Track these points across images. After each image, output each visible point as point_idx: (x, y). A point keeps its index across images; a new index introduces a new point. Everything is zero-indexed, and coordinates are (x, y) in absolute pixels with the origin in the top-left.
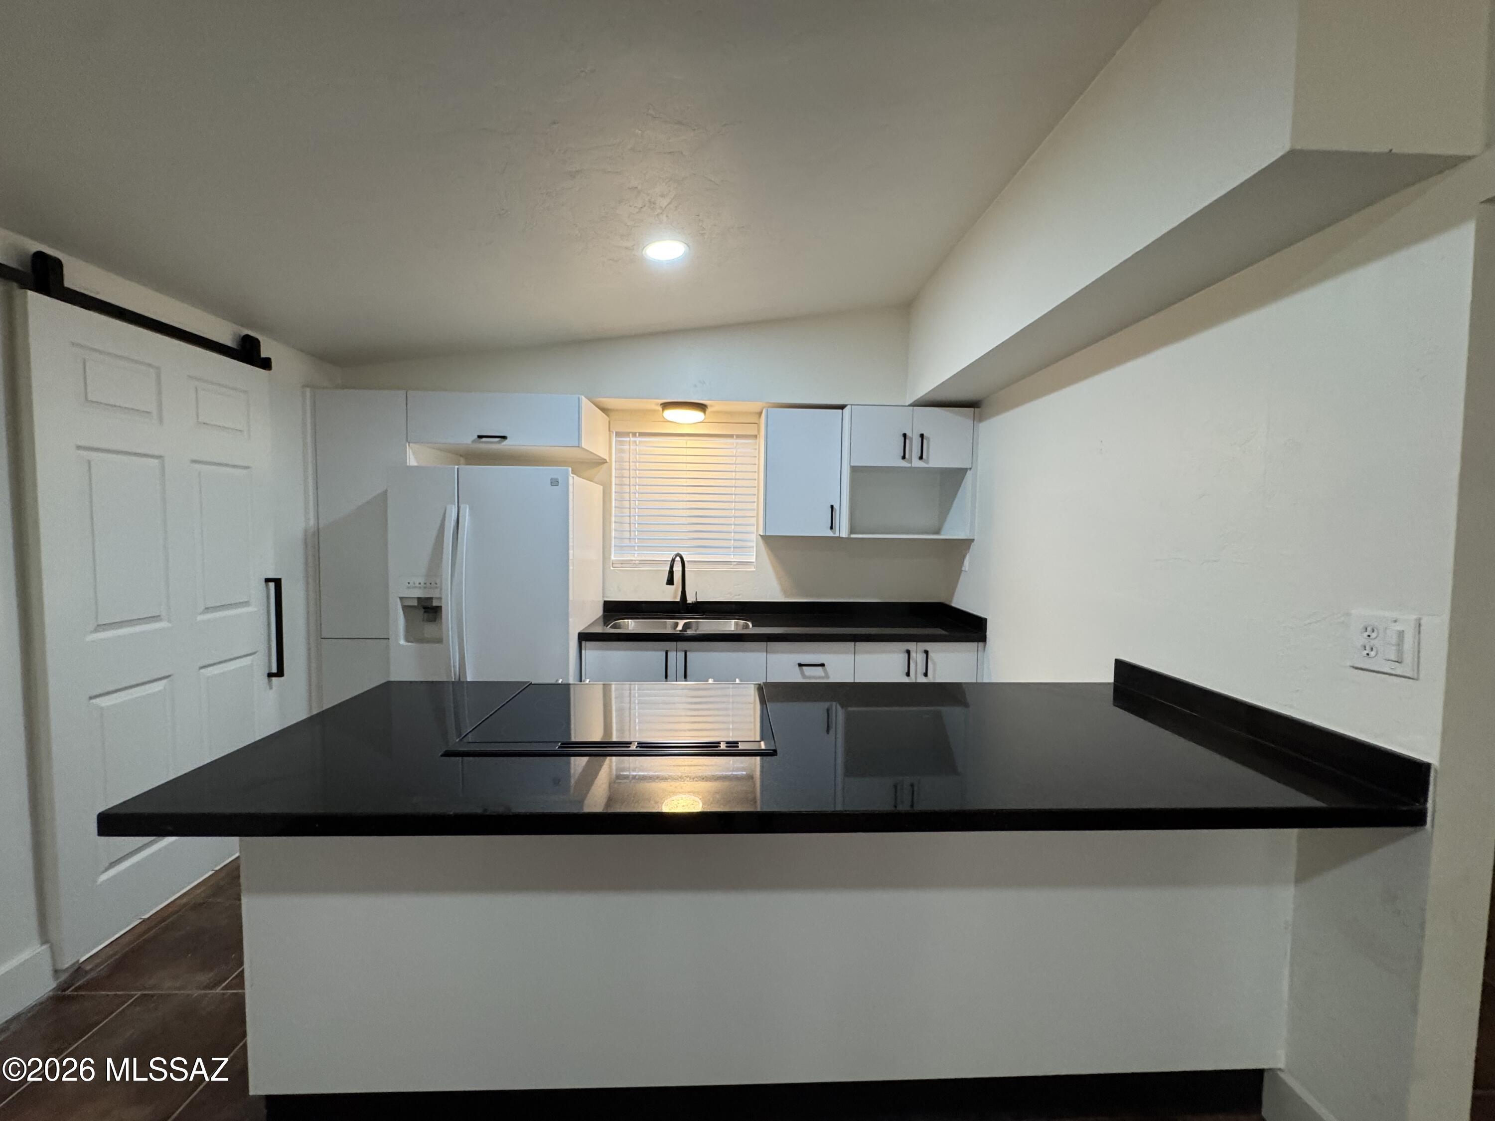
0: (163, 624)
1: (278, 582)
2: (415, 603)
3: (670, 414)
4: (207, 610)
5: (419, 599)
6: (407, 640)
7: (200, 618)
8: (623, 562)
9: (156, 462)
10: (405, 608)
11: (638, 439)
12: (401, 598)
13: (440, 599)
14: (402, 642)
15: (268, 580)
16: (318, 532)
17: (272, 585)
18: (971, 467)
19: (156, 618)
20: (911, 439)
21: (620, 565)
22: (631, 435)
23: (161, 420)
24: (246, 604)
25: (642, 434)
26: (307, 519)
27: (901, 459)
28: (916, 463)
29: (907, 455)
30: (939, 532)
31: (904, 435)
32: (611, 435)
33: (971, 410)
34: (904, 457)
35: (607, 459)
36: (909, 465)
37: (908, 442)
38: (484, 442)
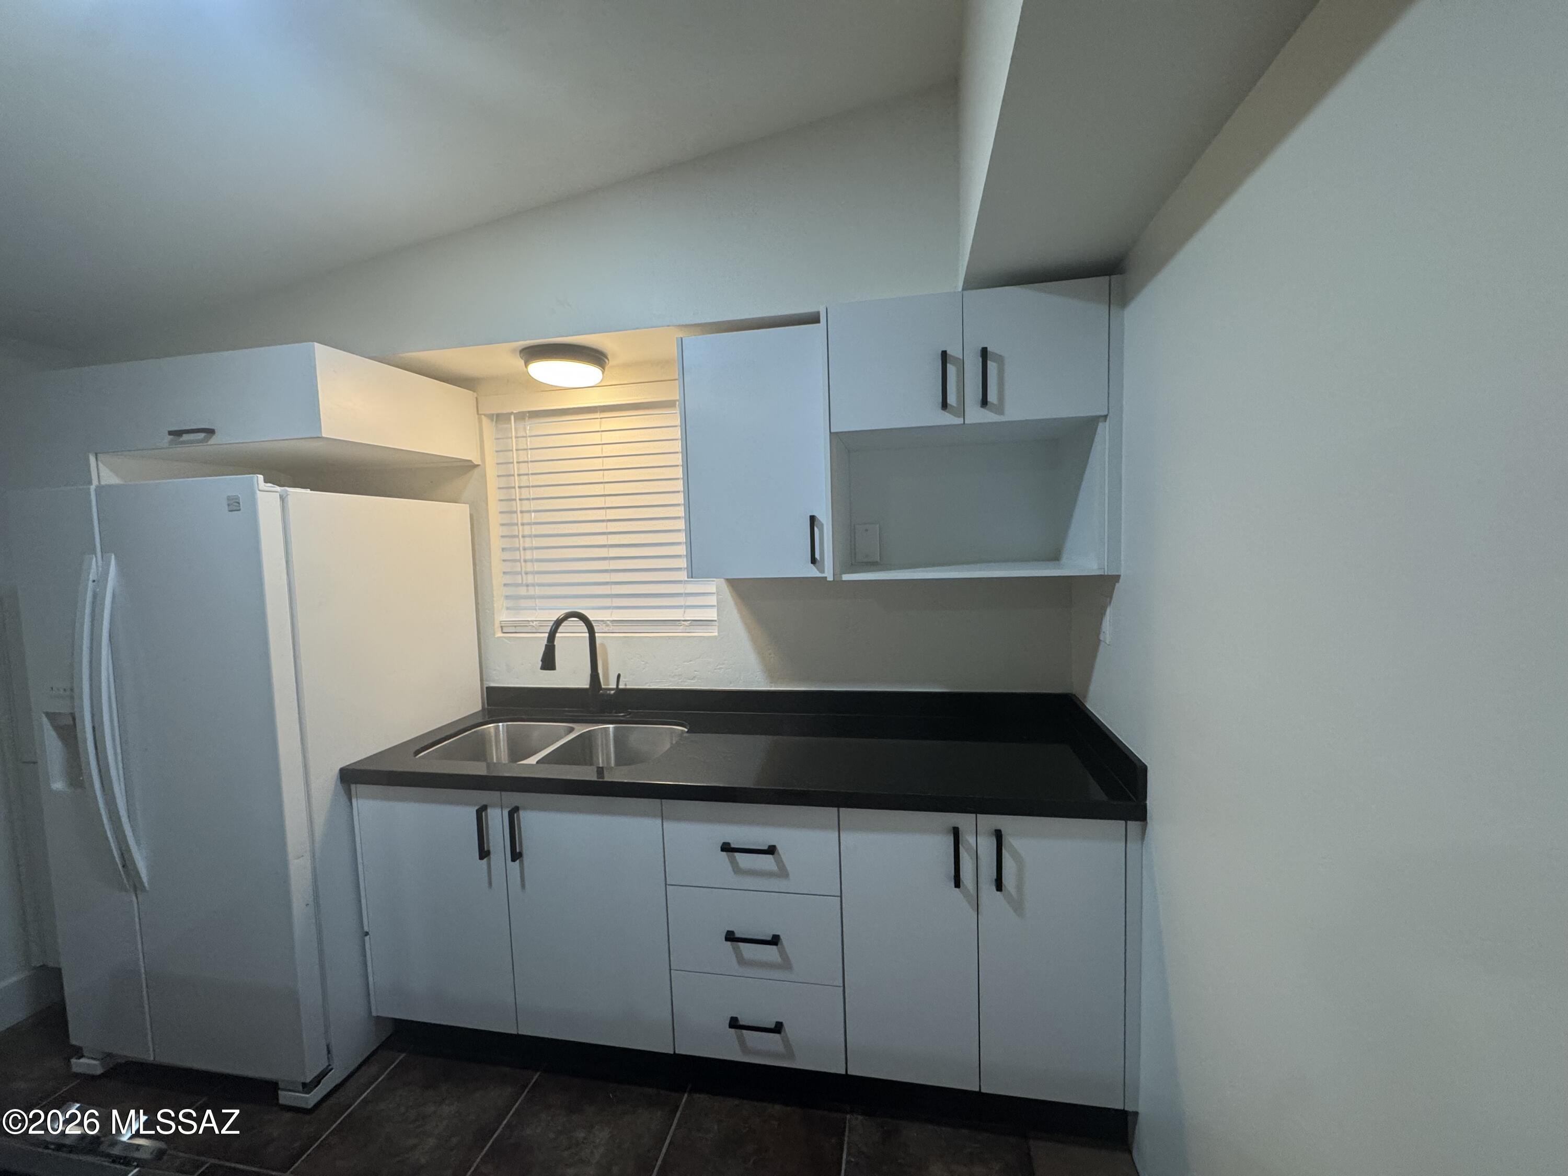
8: (517, 627)
12: (48, 715)
18: (1106, 413)
20: (961, 365)
21: (512, 633)
22: (511, 419)
25: (530, 415)
27: (941, 412)
28: (975, 415)
29: (952, 399)
30: (1055, 556)
31: (944, 354)
32: (484, 419)
33: (1104, 280)
34: (945, 405)
35: (476, 463)
36: (959, 421)
37: (951, 370)
38: (185, 442)
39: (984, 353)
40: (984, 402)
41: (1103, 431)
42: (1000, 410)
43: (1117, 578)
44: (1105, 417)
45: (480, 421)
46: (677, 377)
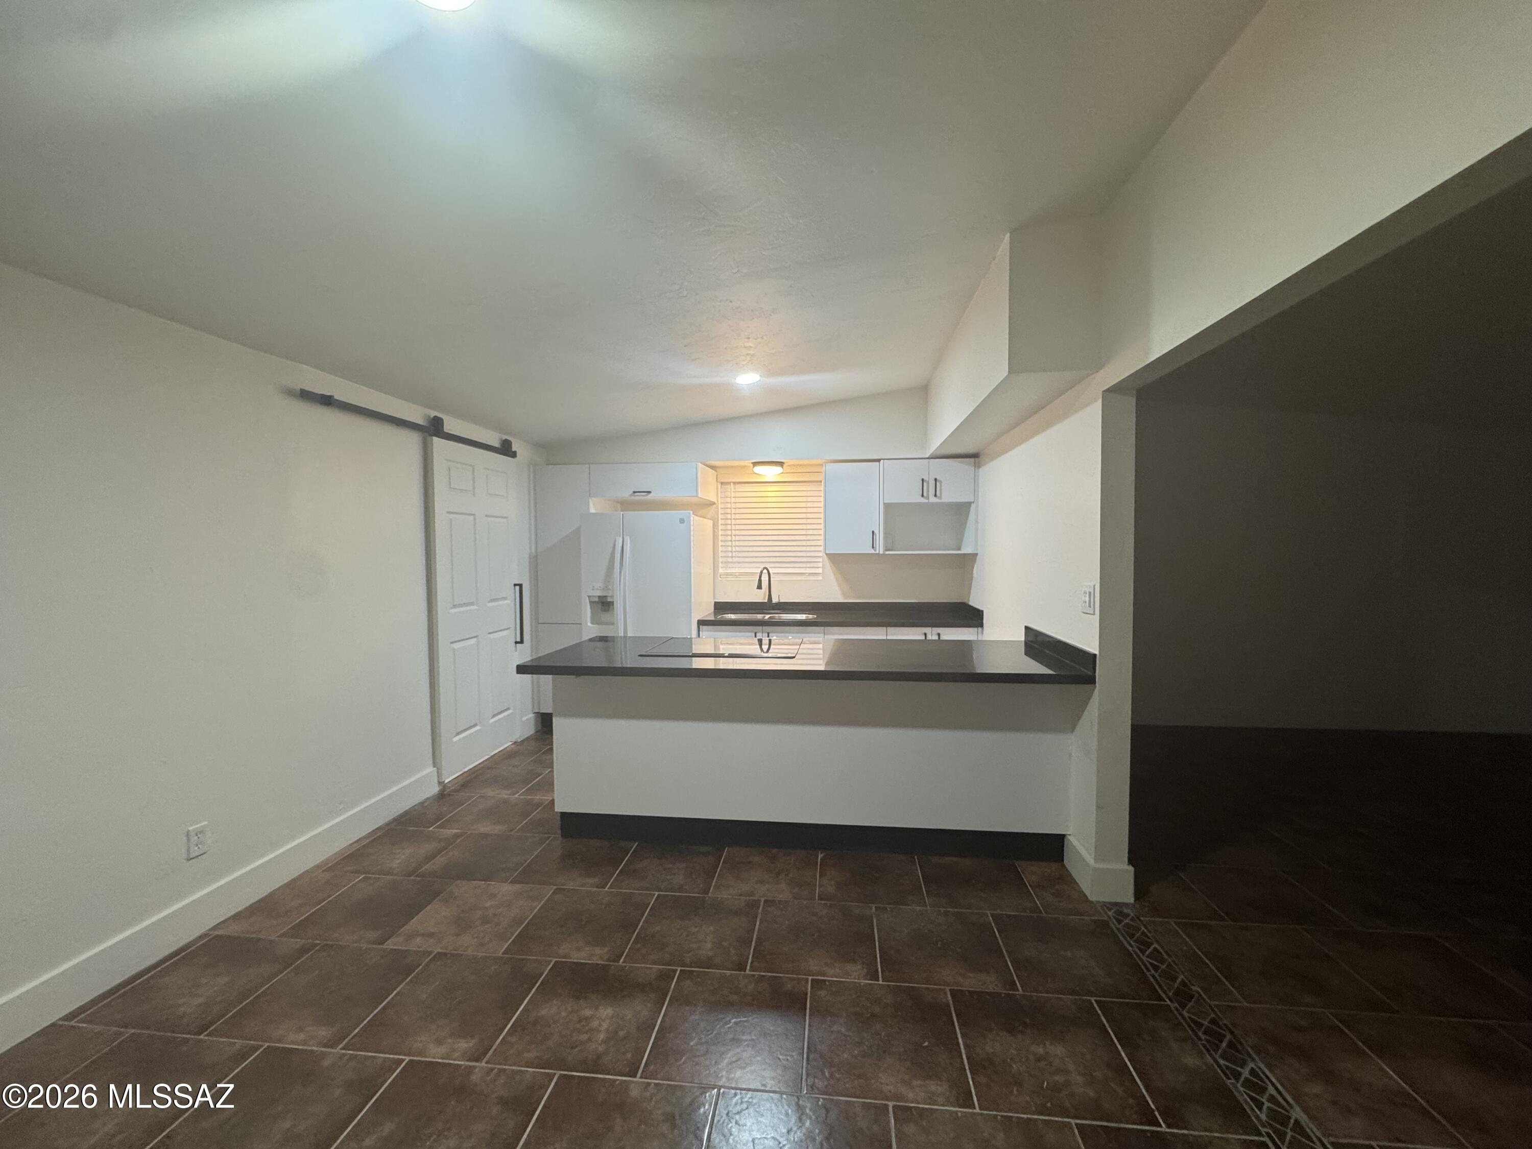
0: (476, 607)
1: (521, 586)
2: (597, 600)
3: (757, 469)
4: (491, 600)
5: (599, 597)
6: (592, 623)
7: (488, 605)
8: (727, 574)
9: (472, 517)
10: (591, 602)
11: (738, 487)
12: (589, 597)
13: (612, 596)
14: (589, 624)
15: (515, 585)
16: (536, 556)
17: (517, 588)
19: (474, 604)
20: (928, 483)
21: (725, 576)
22: (732, 484)
23: (474, 493)
24: (504, 599)
25: (740, 483)
26: (530, 548)
27: (921, 497)
28: (933, 499)
29: (925, 494)
30: (959, 549)
31: (923, 480)
32: (719, 484)
33: (972, 460)
34: (923, 496)
35: (715, 503)
36: (927, 501)
37: (925, 484)
38: (637, 496)
39: (936, 480)
40: (935, 495)
41: (973, 506)
42: (940, 498)
43: (977, 554)
44: (973, 502)
45: (717, 485)
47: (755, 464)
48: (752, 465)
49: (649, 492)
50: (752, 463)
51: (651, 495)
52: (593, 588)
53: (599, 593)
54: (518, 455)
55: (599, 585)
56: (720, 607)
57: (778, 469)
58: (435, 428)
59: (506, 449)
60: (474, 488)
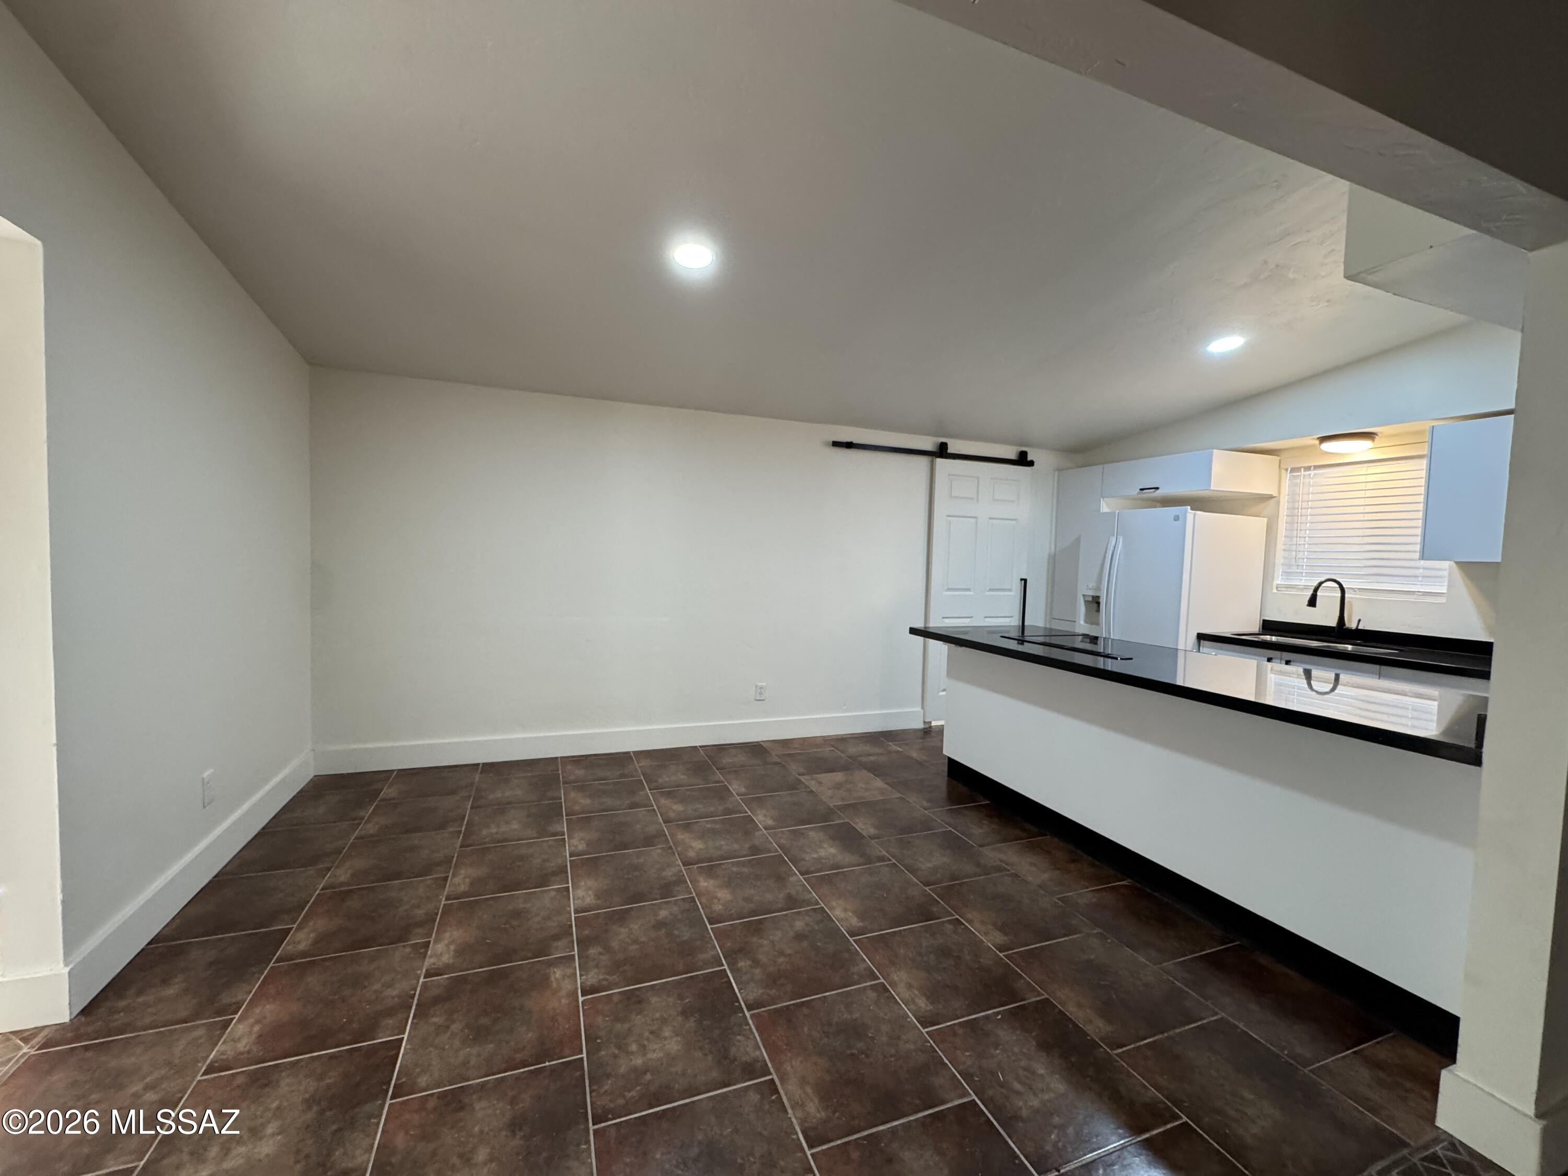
0: (971, 593)
1: (1025, 580)
2: (1090, 599)
3: (1328, 446)
4: (991, 590)
5: (1093, 596)
6: (1086, 622)
7: (987, 593)
8: (1289, 587)
9: (974, 520)
10: (1086, 602)
11: (1312, 473)
12: (1084, 596)
13: (1101, 596)
14: (1082, 622)
15: (1022, 580)
16: (1055, 555)
17: (1023, 582)
19: (969, 590)
21: (1285, 589)
22: (1302, 469)
23: (978, 501)
24: (1010, 590)
25: (1316, 467)
26: (1050, 548)
32: (1283, 471)
35: (1274, 495)
38: (1145, 493)
45: (1280, 472)
46: (1427, 440)
47: (1324, 439)
48: (1317, 442)
49: (1157, 488)
50: (1318, 438)
51: (1158, 492)
52: (1086, 589)
53: (1091, 593)
54: (1035, 463)
55: (1092, 584)
56: (1269, 626)
57: (1366, 444)
58: (942, 451)
59: (1023, 460)
60: (978, 497)
